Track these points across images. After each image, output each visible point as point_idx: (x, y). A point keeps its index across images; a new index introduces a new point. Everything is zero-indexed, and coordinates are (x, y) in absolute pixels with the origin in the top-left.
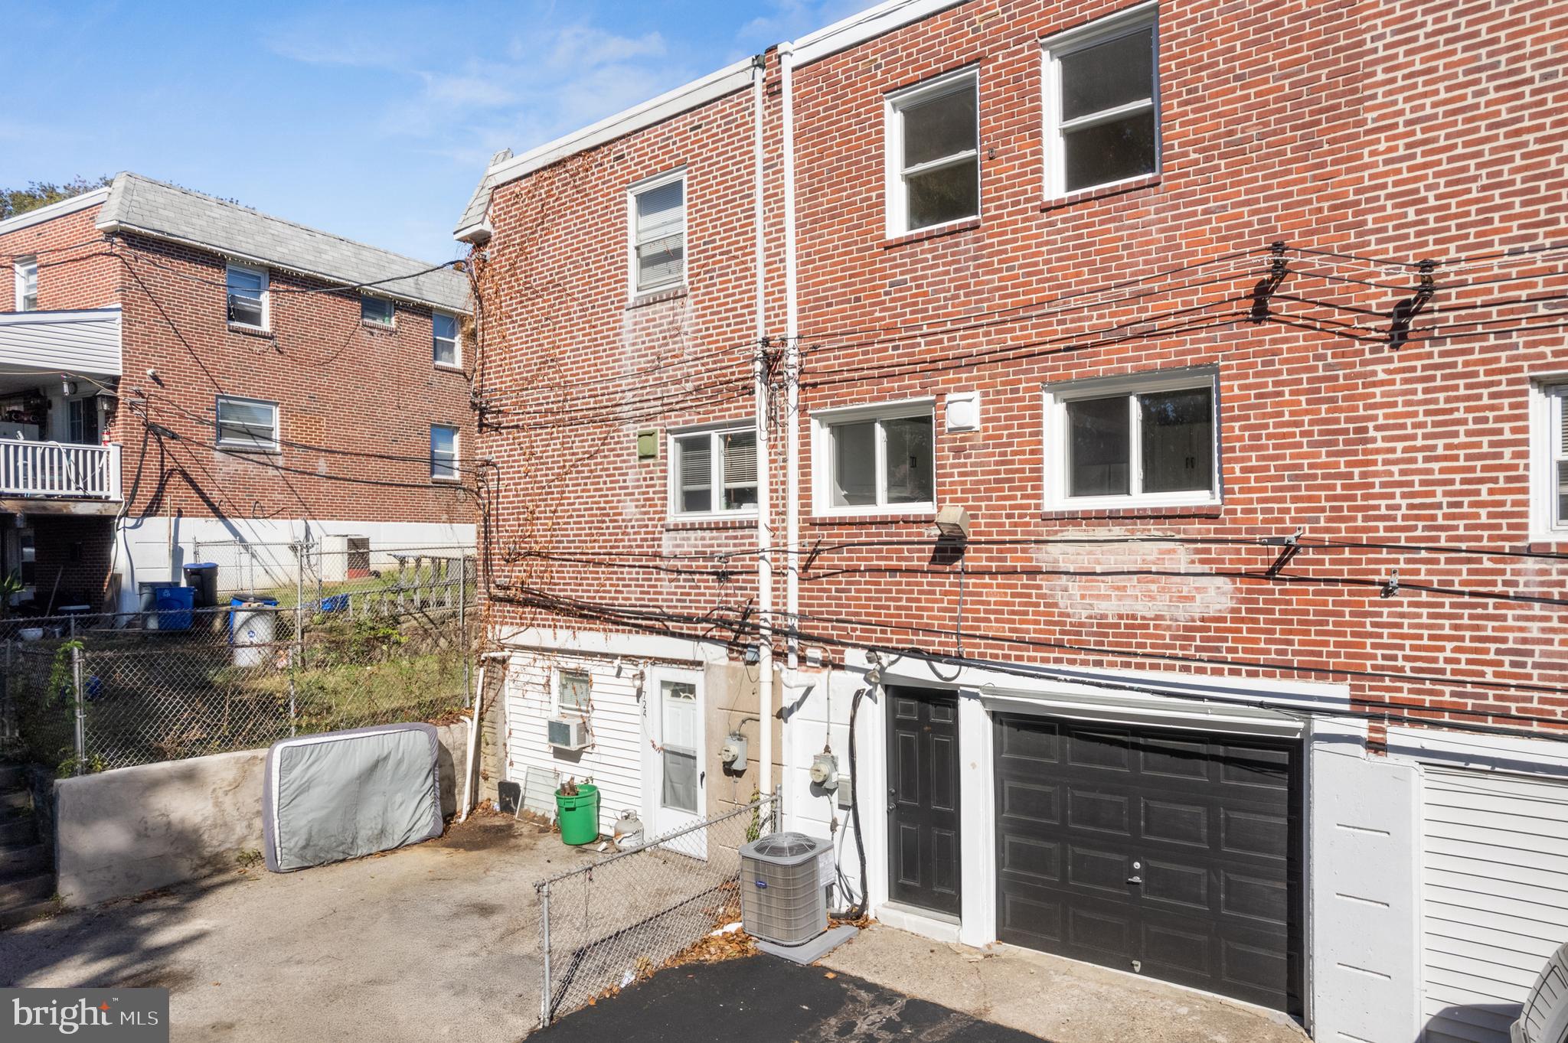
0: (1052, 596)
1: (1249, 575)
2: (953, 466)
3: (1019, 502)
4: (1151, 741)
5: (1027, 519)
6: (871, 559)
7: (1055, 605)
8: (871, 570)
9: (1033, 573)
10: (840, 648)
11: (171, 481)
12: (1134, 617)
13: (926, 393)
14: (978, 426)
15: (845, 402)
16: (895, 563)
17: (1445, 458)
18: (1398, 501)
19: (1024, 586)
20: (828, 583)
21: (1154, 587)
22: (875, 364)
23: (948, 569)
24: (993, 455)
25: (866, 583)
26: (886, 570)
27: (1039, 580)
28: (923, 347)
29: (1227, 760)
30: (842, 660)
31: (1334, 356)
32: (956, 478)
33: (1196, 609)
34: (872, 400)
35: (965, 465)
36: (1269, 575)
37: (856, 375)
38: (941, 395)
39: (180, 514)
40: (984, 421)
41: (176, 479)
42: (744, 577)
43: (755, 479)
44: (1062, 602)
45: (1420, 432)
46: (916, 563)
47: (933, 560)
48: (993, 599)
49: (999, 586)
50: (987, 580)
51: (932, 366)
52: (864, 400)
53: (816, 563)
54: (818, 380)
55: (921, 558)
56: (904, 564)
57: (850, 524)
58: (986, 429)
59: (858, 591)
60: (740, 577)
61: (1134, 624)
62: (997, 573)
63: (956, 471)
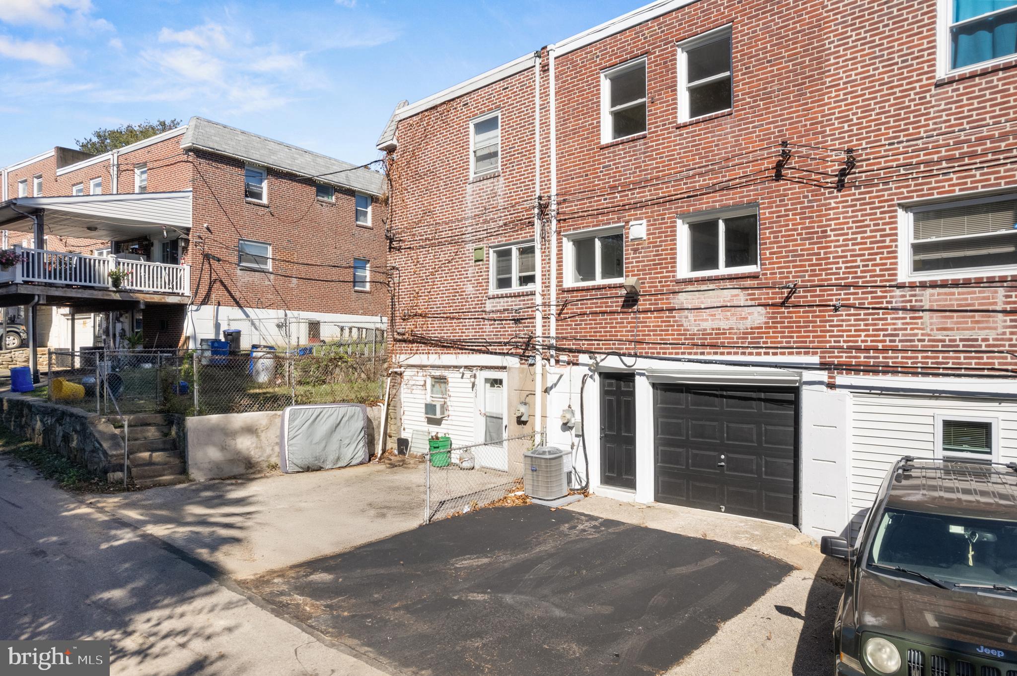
0: (680, 321)
1: (773, 305)
2: (633, 258)
3: (665, 274)
4: (730, 393)
5: (669, 283)
6: (593, 308)
7: (682, 325)
8: (592, 313)
9: (671, 310)
10: (577, 354)
11: (215, 285)
12: (719, 329)
13: (620, 222)
14: (645, 237)
15: (580, 228)
16: (604, 309)
17: (861, 243)
18: (841, 265)
19: (667, 317)
20: (571, 321)
21: (729, 313)
22: (595, 208)
23: (630, 310)
24: (652, 251)
25: (590, 320)
26: (600, 313)
27: (674, 313)
28: (619, 199)
29: (766, 400)
30: (577, 360)
31: (812, 196)
32: (635, 264)
33: (749, 323)
34: (594, 226)
35: (638, 257)
36: (782, 304)
37: (585, 214)
38: (627, 222)
39: (219, 305)
40: (648, 234)
41: (217, 285)
42: (528, 320)
43: (534, 270)
44: (685, 325)
45: (850, 231)
46: (614, 308)
47: (623, 306)
48: (652, 324)
49: (655, 317)
50: (649, 315)
51: (623, 208)
52: (590, 226)
53: (565, 311)
54: (567, 217)
55: (616, 305)
56: (608, 309)
57: (582, 290)
58: (649, 239)
59: (586, 324)
60: (526, 321)
61: (720, 332)
62: (654, 311)
63: (634, 260)
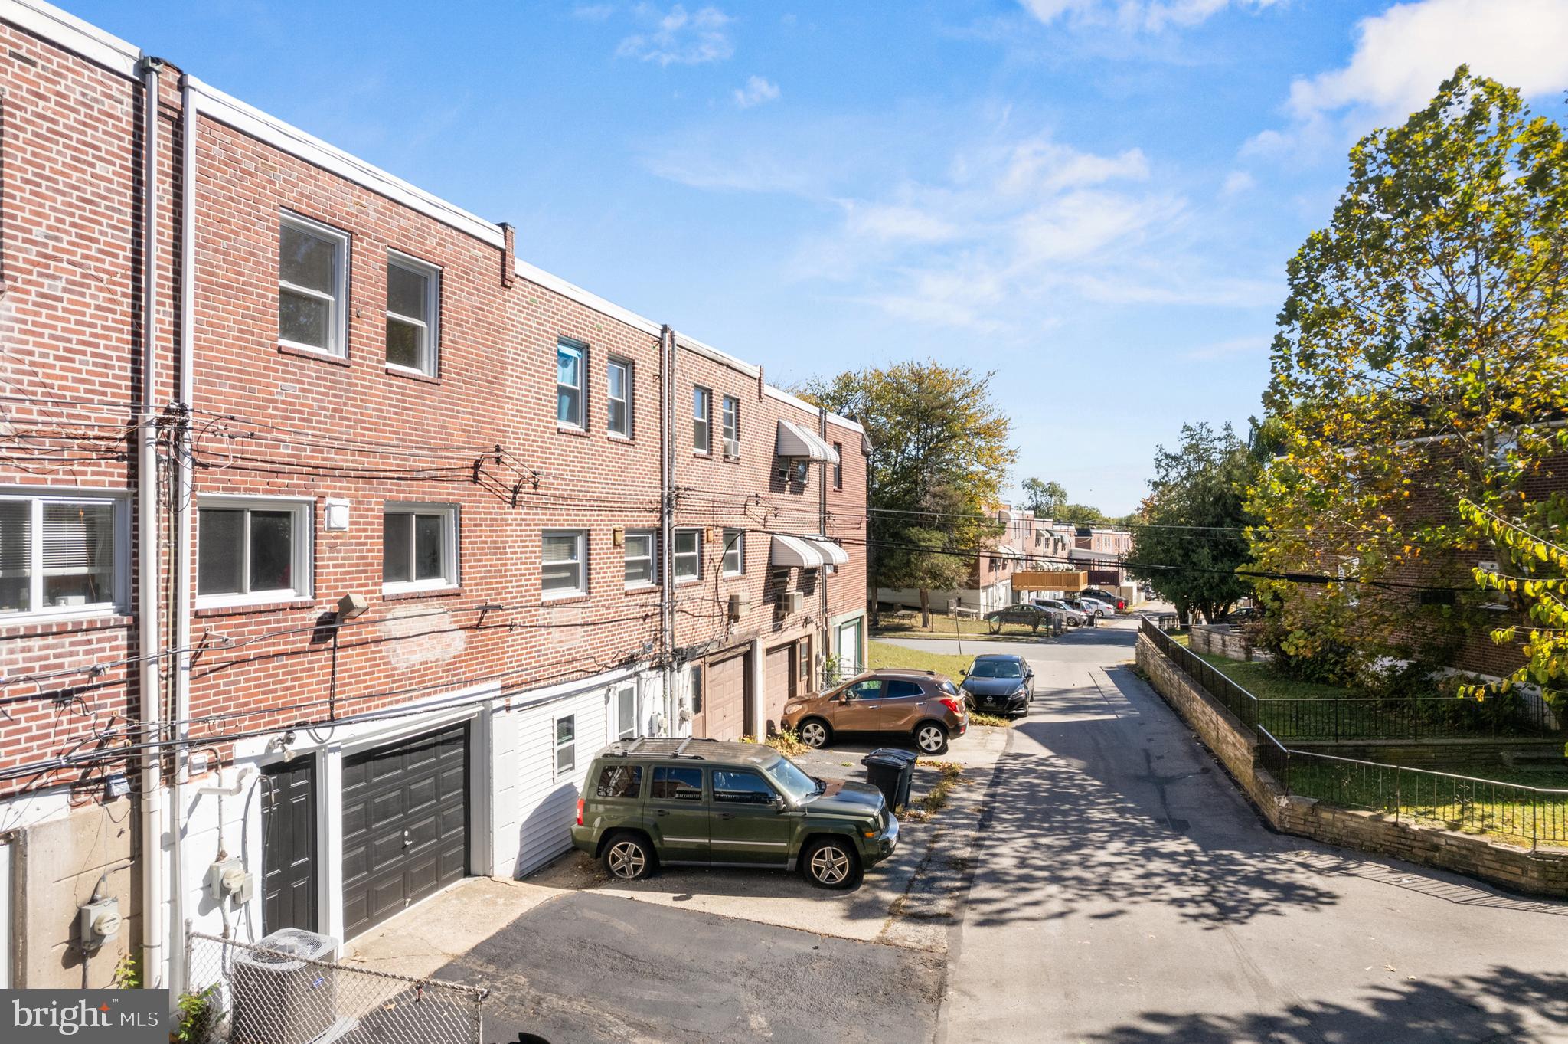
0: (388, 657)
1: (471, 628)
2: (330, 559)
3: (371, 588)
5: (374, 601)
6: (260, 647)
7: (389, 663)
8: (260, 658)
9: (378, 641)
10: (228, 743)
12: (426, 663)
13: (309, 494)
14: (346, 527)
15: (238, 490)
16: (282, 647)
19: (373, 652)
20: (215, 678)
21: (435, 641)
22: (268, 458)
23: (323, 646)
24: (355, 551)
25: (255, 671)
26: (274, 656)
27: (382, 646)
28: (308, 453)
30: (231, 755)
31: (498, 508)
32: (331, 570)
34: (266, 492)
36: (477, 627)
40: (352, 523)
44: (393, 660)
46: (299, 645)
47: (313, 641)
48: (353, 666)
49: (358, 655)
50: (350, 651)
53: (203, 658)
55: (303, 641)
56: (289, 647)
58: (351, 530)
59: (247, 680)
61: (427, 666)
62: (356, 645)
